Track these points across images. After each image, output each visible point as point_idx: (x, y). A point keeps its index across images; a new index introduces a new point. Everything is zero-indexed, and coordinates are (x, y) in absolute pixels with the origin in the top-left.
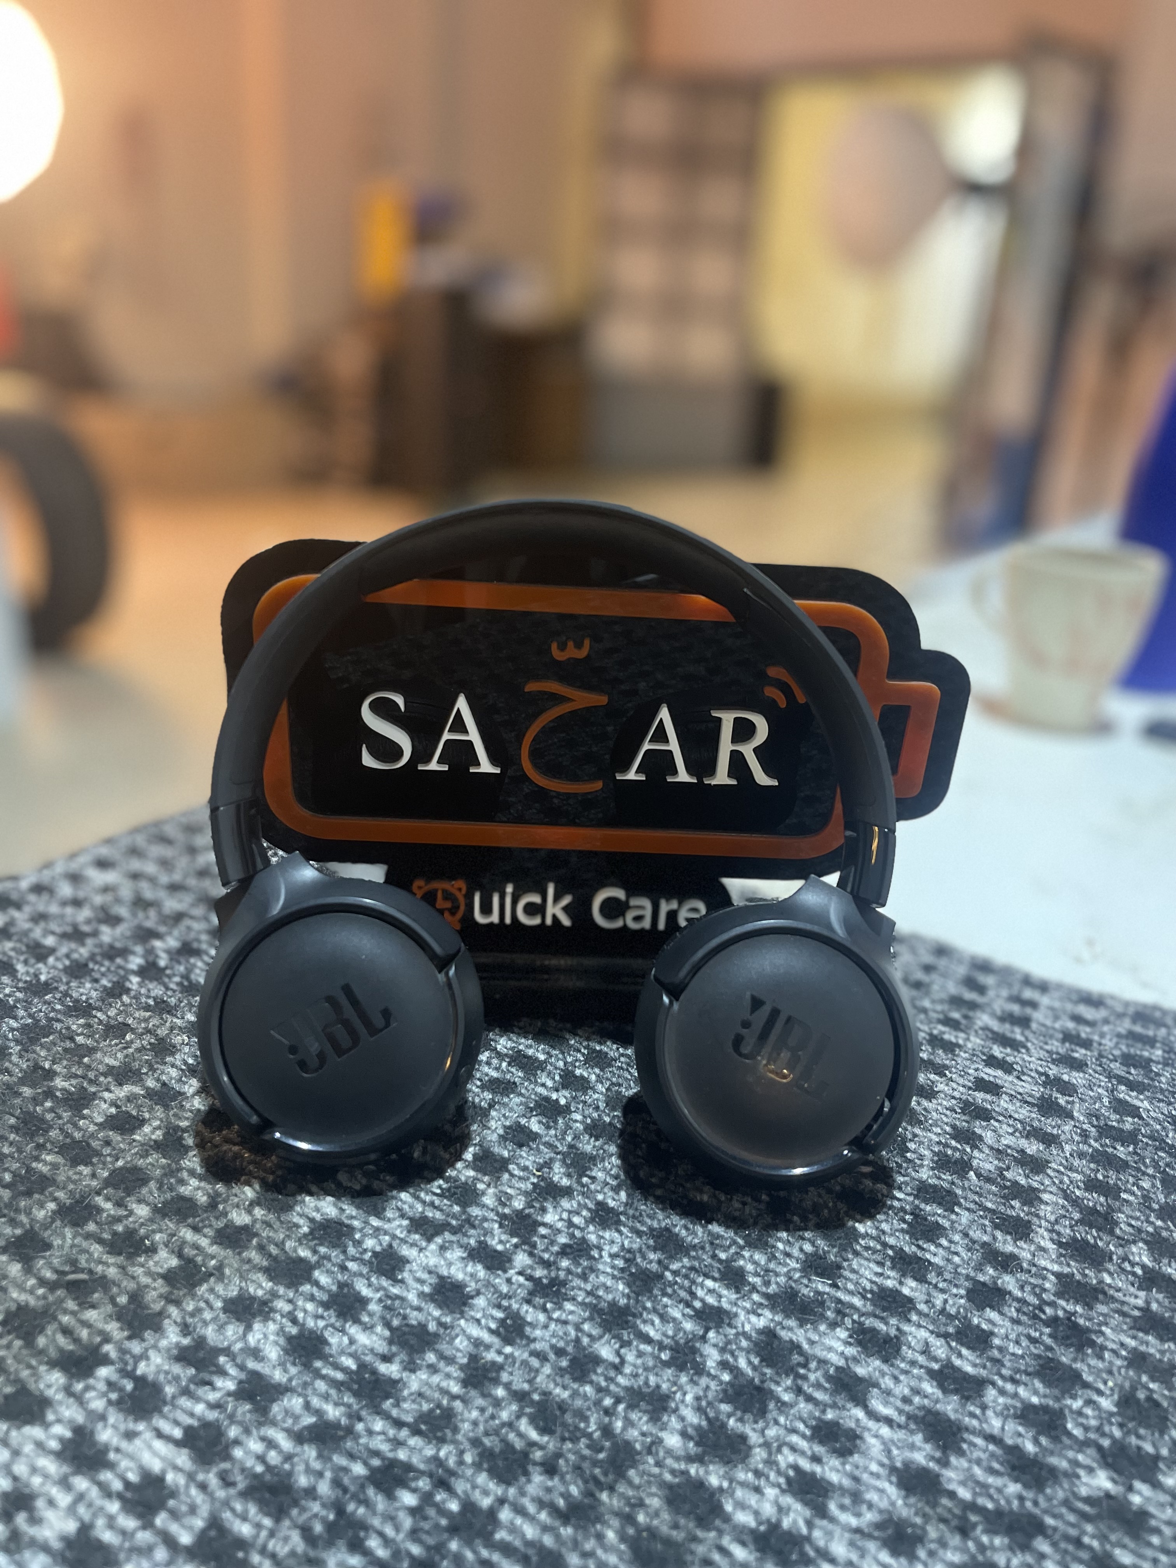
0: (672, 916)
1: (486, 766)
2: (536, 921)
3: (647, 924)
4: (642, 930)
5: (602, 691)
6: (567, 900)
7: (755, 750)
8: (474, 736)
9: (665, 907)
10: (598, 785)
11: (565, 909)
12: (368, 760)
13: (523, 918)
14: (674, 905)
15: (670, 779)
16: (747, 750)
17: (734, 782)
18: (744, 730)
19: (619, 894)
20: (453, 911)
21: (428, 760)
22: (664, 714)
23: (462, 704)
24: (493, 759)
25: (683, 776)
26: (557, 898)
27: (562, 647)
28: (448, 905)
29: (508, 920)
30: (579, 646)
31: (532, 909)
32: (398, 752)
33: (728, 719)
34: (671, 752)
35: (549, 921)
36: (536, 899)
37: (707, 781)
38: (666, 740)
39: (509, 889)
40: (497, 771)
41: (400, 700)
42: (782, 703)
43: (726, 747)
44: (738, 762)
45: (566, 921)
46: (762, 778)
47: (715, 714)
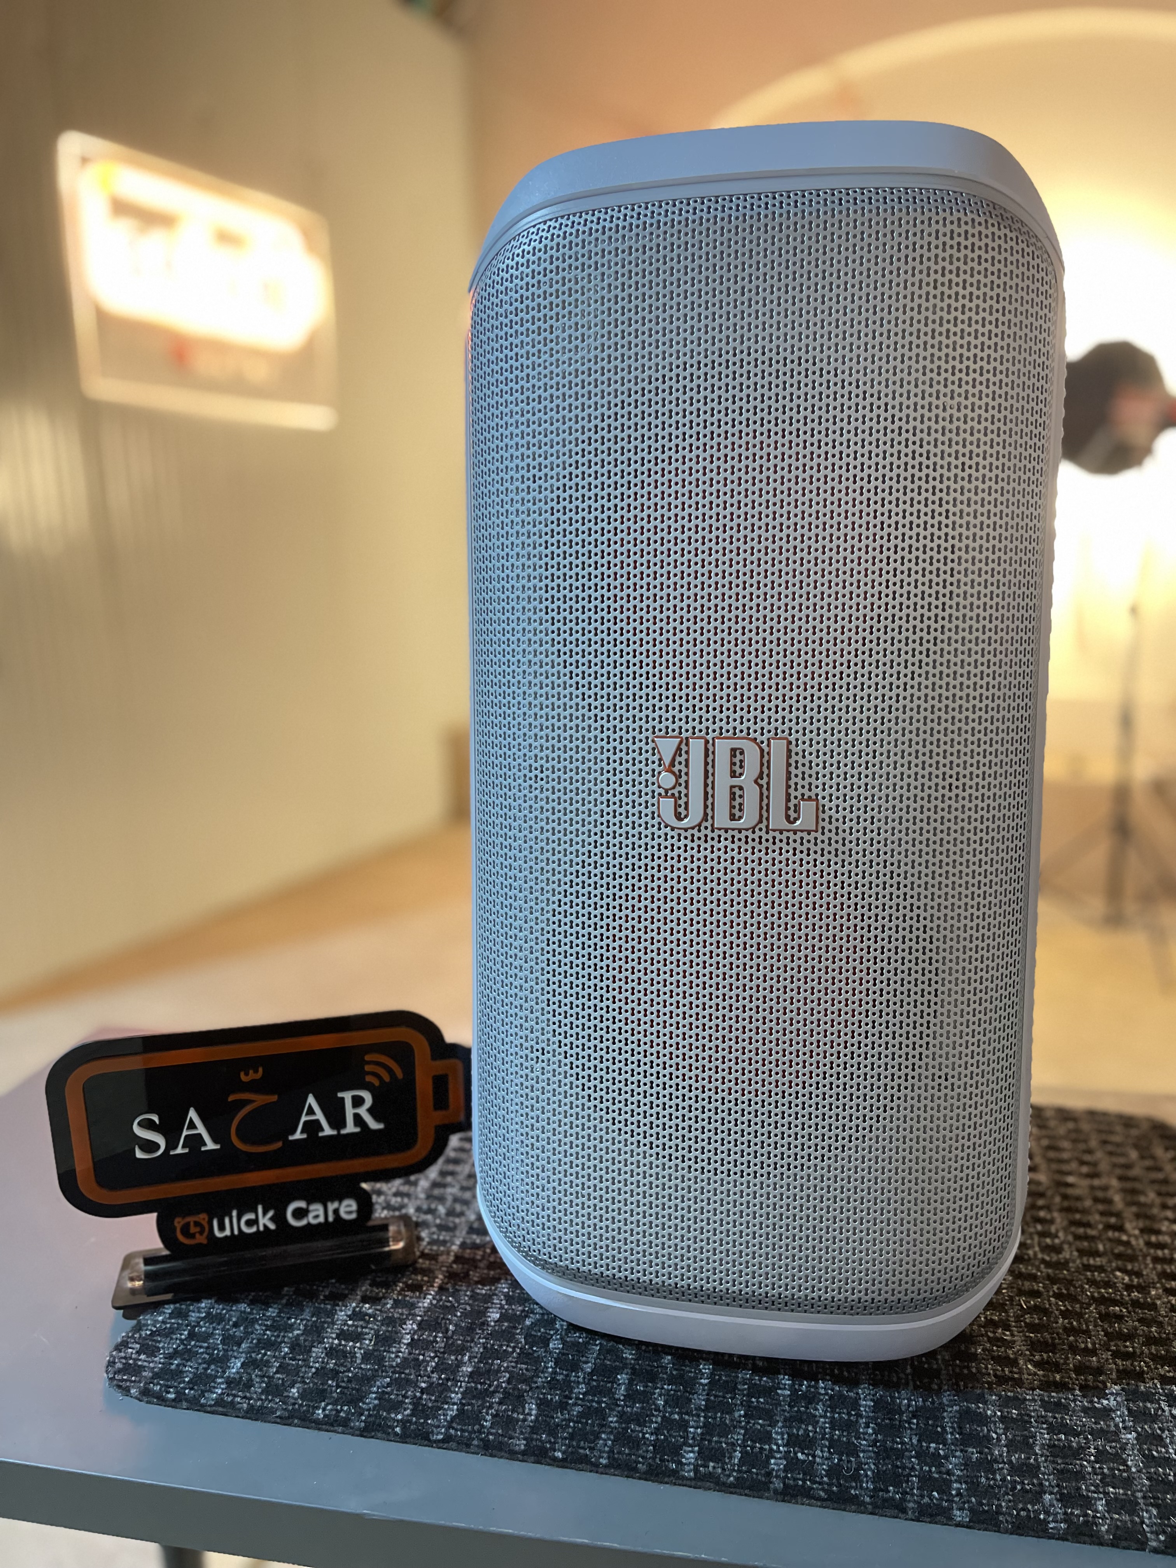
0: (336, 1212)
1: (210, 1145)
2: (254, 1229)
3: (321, 1219)
4: (320, 1224)
5: (272, 1093)
6: (271, 1214)
7: (366, 1111)
8: (201, 1130)
9: (332, 1207)
10: (280, 1144)
11: (272, 1219)
12: (139, 1154)
13: (246, 1230)
14: (336, 1205)
15: (321, 1134)
16: (363, 1111)
17: (358, 1130)
18: (358, 1102)
19: (302, 1204)
20: (201, 1233)
21: (176, 1147)
22: (311, 1100)
23: (192, 1114)
24: (215, 1141)
25: (328, 1131)
26: (265, 1214)
27: (247, 1074)
28: (198, 1229)
29: (236, 1232)
30: (256, 1071)
31: (249, 1223)
32: (158, 1147)
33: (347, 1096)
34: (318, 1120)
35: (261, 1228)
36: (252, 1216)
37: (343, 1132)
38: (314, 1113)
39: (234, 1213)
40: (218, 1147)
41: (156, 1118)
42: (377, 1083)
43: (350, 1112)
44: (358, 1119)
45: (272, 1226)
46: (374, 1125)
47: (340, 1095)
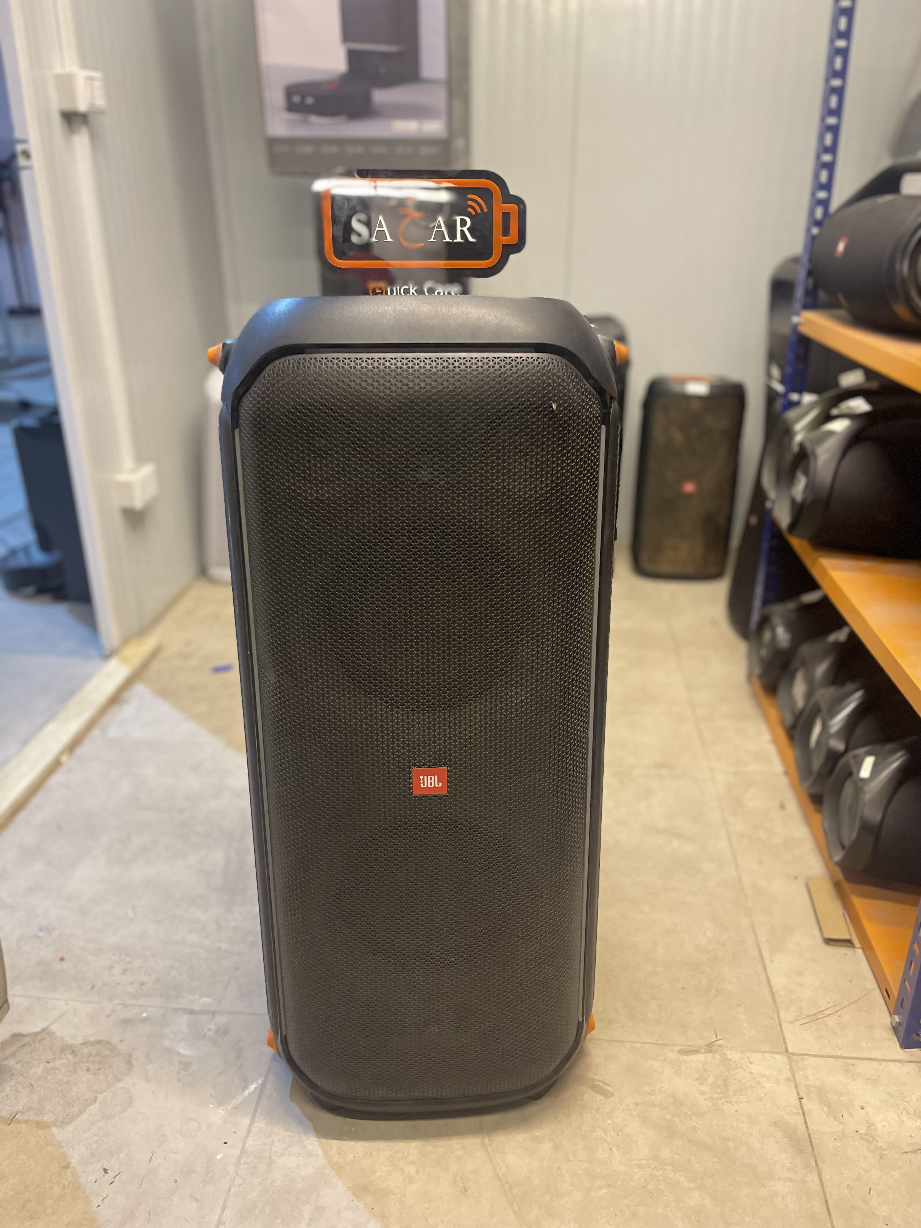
7: (468, 229)
8: (385, 229)
23: (381, 218)
28: (380, 291)
33: (458, 219)
34: (442, 231)
36: (407, 287)
37: (455, 241)
38: (441, 228)
43: (459, 228)
